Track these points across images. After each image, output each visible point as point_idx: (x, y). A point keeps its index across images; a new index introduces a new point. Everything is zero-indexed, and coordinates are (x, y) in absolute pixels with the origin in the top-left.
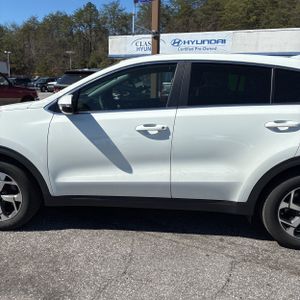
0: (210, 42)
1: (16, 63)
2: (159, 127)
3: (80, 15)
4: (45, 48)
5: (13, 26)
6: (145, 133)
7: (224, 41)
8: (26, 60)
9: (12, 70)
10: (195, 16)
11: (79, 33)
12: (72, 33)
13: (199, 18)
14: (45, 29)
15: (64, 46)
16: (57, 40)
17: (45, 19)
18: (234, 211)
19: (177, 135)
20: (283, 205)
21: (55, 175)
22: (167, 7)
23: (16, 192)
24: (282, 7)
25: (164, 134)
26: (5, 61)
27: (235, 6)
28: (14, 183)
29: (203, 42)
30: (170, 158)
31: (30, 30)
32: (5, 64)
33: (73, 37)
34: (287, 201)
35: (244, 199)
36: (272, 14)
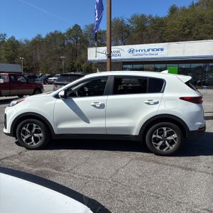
0: (153, 50)
1: (27, 65)
2: (100, 103)
3: (70, 32)
4: (46, 54)
5: (26, 41)
6: (94, 106)
7: (162, 50)
8: (34, 62)
9: (25, 70)
10: (147, 31)
11: (69, 44)
12: (64, 44)
13: (150, 32)
14: (46, 42)
15: (59, 53)
16: (54, 49)
17: (47, 36)
18: (133, 139)
19: (108, 106)
20: (154, 136)
21: (57, 125)
22: (128, 26)
23: (40, 133)
24: (207, 23)
25: (102, 106)
26: (20, 63)
27: (174, 24)
28: (39, 128)
29: (148, 50)
30: (105, 116)
31: (37, 43)
32: (20, 66)
33: (65, 47)
34: (155, 134)
35: (137, 134)
36: (200, 28)
